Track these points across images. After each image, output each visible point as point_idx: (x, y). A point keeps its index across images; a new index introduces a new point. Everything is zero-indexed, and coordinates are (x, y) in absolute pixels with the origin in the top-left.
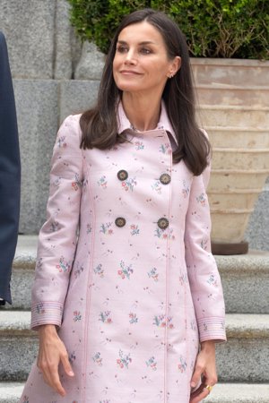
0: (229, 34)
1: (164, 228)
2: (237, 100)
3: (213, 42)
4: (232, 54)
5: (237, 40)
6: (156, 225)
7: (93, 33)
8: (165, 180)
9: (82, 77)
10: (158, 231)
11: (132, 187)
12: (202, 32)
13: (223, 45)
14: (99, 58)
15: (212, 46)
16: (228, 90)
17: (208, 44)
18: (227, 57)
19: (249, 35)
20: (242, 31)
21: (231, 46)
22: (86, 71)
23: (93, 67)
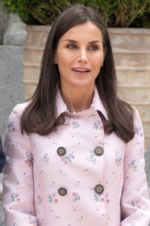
0: (126, 7)
1: (100, 193)
2: (133, 63)
3: (113, 15)
4: (129, 24)
5: (133, 12)
6: (94, 191)
7: (17, 6)
8: (99, 152)
9: (9, 43)
10: (95, 196)
11: (70, 161)
12: (105, 6)
13: (121, 17)
14: (22, 28)
15: (113, 17)
16: (126, 54)
17: (110, 16)
18: (125, 27)
19: (143, 9)
20: (137, 5)
21: (129, 18)
22: (12, 38)
23: (18, 35)
